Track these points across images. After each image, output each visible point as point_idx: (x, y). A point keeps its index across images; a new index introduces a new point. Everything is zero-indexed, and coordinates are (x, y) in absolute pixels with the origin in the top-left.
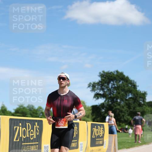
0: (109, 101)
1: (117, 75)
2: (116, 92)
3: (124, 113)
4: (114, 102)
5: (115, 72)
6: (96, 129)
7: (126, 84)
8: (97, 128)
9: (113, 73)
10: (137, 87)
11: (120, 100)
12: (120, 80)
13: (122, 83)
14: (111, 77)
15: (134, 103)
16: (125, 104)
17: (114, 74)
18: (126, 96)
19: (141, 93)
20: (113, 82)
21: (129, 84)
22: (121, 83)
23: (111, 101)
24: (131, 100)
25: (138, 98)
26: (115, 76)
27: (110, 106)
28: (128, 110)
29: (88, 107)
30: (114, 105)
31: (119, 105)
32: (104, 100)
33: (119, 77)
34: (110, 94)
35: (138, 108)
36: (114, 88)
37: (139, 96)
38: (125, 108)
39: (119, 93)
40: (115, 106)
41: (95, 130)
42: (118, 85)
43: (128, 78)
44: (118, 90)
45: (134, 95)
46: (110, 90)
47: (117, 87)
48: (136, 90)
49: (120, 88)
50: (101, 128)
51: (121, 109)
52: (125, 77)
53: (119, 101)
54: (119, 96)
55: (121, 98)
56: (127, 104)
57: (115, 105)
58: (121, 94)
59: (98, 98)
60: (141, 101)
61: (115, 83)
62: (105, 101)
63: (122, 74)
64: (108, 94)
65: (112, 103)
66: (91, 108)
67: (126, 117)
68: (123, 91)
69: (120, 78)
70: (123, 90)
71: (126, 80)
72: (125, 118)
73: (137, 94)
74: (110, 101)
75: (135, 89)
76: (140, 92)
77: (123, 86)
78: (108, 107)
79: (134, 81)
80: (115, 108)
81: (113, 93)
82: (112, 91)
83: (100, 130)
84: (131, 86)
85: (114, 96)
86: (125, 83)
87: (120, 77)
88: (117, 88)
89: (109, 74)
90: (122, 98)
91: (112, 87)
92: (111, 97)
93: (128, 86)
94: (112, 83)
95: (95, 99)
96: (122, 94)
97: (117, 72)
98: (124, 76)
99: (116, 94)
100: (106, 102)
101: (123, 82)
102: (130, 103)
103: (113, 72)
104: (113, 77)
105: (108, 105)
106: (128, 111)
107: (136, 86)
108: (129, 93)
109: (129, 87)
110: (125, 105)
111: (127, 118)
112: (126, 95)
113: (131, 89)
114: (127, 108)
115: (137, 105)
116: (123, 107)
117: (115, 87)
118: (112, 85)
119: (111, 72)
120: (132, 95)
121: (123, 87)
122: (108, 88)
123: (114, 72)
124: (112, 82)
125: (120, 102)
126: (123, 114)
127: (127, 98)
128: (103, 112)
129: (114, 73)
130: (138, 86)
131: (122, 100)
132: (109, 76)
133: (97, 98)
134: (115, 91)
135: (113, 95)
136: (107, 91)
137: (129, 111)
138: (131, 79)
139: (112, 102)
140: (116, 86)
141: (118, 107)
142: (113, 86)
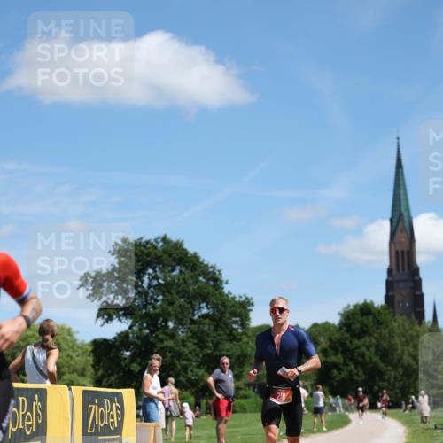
0: (142, 325)
1: (165, 251)
2: (163, 300)
3: (188, 360)
4: (158, 330)
5: (158, 243)
6: (99, 407)
7: (192, 277)
8: (101, 404)
9: (152, 243)
10: (224, 285)
11: (175, 323)
12: (173, 263)
13: (181, 272)
14: (148, 254)
15: (215, 330)
16: (190, 334)
17: (155, 247)
18: (191, 310)
19: (236, 302)
20: (154, 269)
21: (200, 275)
22: (176, 273)
23: (148, 328)
24: (208, 321)
25: (227, 315)
26: (159, 254)
27: (144, 339)
28: (198, 350)
29: (83, 344)
30: (157, 337)
31: (172, 336)
32: (130, 322)
33: (170, 255)
34: (145, 307)
35: (227, 345)
36: (154, 287)
37: (229, 309)
38: (189, 344)
39: (171, 303)
40: (162, 341)
41: (95, 410)
42: (169, 279)
43: (196, 257)
44: (167, 294)
45: (215, 307)
46: (146, 294)
47: (165, 285)
48: (222, 294)
49: (175, 287)
50: (114, 405)
51: (177, 348)
52: (189, 255)
53: (171, 324)
54: (172, 312)
55: (177, 317)
56: (194, 335)
57: (161, 336)
58: (175, 305)
59: (110, 319)
60: (235, 326)
61: (159, 274)
62: (131, 327)
63: (178, 246)
64: (139, 305)
65: (151, 332)
66: (90, 349)
67: (192, 371)
68: (183, 297)
69: (174, 259)
70: (184, 293)
71: (191, 263)
72: (190, 373)
73: (224, 305)
74: (145, 325)
75: (216, 290)
76: (234, 298)
77: (181, 281)
78: (139, 342)
79: (214, 267)
80: (159, 346)
81: (152, 301)
82: (152, 298)
83: (112, 410)
84: (207, 283)
85: (157, 311)
86: (188, 273)
87: (175, 255)
88: (165, 289)
89: (142, 248)
90: (180, 316)
91: (150, 286)
92: (147, 314)
93: (196, 282)
94: (149, 274)
95: (100, 321)
96: (180, 306)
97: (164, 239)
98: (186, 252)
99: (161, 305)
100: (135, 328)
101: (183, 269)
102: (203, 332)
103: (152, 241)
104: (152, 254)
105: (138, 338)
106: (197, 355)
107: (221, 282)
108: (200, 303)
109: (199, 284)
110: (188, 338)
111: (197, 375)
112: (193, 307)
113: (206, 291)
114: (195, 347)
115: (225, 337)
116: (184, 343)
117: (160, 284)
118: (150, 280)
119: (147, 242)
120: (208, 309)
121: (183, 285)
122: (140, 289)
123: (156, 240)
124: (150, 271)
125: (174, 329)
126: (185, 362)
127: (196, 317)
128: (125, 359)
129: (155, 243)
130: (227, 283)
131: (179, 322)
132: (142, 252)
133: (106, 317)
134: (160, 297)
135: (154, 307)
136: (137, 297)
137: (201, 355)
138: (205, 263)
139: (152, 328)
140: (161, 281)
141: (170, 343)
142: (155, 282)
